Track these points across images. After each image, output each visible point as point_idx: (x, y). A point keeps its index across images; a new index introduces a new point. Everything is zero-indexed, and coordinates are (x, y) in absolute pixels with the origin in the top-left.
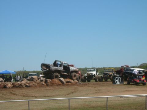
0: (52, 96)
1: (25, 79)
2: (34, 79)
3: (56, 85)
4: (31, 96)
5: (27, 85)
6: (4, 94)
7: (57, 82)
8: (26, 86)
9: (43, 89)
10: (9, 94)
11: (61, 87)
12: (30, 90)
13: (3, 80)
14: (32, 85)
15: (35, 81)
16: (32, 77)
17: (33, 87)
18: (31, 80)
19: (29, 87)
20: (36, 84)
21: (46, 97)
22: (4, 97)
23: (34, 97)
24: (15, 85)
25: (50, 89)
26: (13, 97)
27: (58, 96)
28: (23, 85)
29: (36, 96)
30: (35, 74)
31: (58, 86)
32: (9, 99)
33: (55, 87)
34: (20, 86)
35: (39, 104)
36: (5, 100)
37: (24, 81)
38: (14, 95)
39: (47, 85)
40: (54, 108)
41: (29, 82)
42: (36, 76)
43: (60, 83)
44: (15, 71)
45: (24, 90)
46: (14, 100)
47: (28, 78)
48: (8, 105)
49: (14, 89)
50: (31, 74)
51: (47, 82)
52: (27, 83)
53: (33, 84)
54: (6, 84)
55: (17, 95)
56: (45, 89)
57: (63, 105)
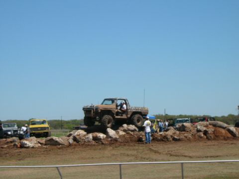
0: (218, 156)
1: (172, 128)
2: (186, 128)
3: (222, 138)
4: (183, 156)
5: (176, 137)
6: (140, 151)
7: (224, 134)
8: (174, 139)
9: (201, 144)
10: (147, 152)
11: (231, 142)
12: (181, 146)
13: (137, 129)
14: (183, 137)
15: (188, 131)
16: (183, 125)
17: (185, 141)
18: (182, 129)
19: (179, 140)
20: (190, 136)
21: (207, 157)
22: (140, 155)
23: (188, 158)
24: (156, 138)
25: (214, 145)
26: (154, 156)
27: (227, 156)
28: (169, 137)
29: (190, 155)
30: (187, 120)
31: (226, 140)
32: (147, 159)
33: (222, 141)
34: (164, 139)
35: (198, 169)
36: (141, 160)
37: (169, 131)
38: (155, 153)
39: (207, 138)
40: (223, 176)
41: (178, 132)
42: (189, 123)
43: (230, 135)
44: (154, 115)
45: (171, 146)
46: (156, 160)
47: (177, 126)
48: (146, 169)
49: (155, 144)
50: (180, 119)
51: (208, 134)
52: (174, 134)
53: (185, 136)
54: (141, 135)
55: (160, 153)
56: (205, 144)
57: (237, 171)
